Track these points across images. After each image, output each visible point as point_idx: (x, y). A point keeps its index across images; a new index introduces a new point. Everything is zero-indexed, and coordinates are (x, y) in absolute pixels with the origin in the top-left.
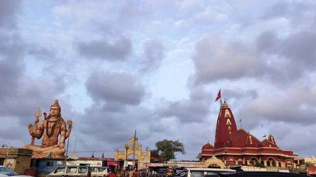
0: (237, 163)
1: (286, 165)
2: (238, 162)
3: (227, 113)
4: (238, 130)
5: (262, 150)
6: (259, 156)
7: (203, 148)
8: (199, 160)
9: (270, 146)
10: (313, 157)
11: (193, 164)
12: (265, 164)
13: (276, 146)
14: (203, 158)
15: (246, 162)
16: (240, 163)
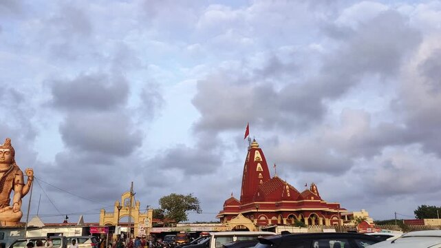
0: (270, 223)
1: (332, 222)
2: (272, 221)
3: (257, 154)
4: (271, 178)
5: (303, 204)
6: (298, 213)
7: (226, 203)
8: (219, 220)
9: (312, 198)
10: (363, 211)
11: (212, 226)
12: (306, 222)
13: (319, 198)
14: (225, 218)
15: (282, 221)
16: (275, 222)
